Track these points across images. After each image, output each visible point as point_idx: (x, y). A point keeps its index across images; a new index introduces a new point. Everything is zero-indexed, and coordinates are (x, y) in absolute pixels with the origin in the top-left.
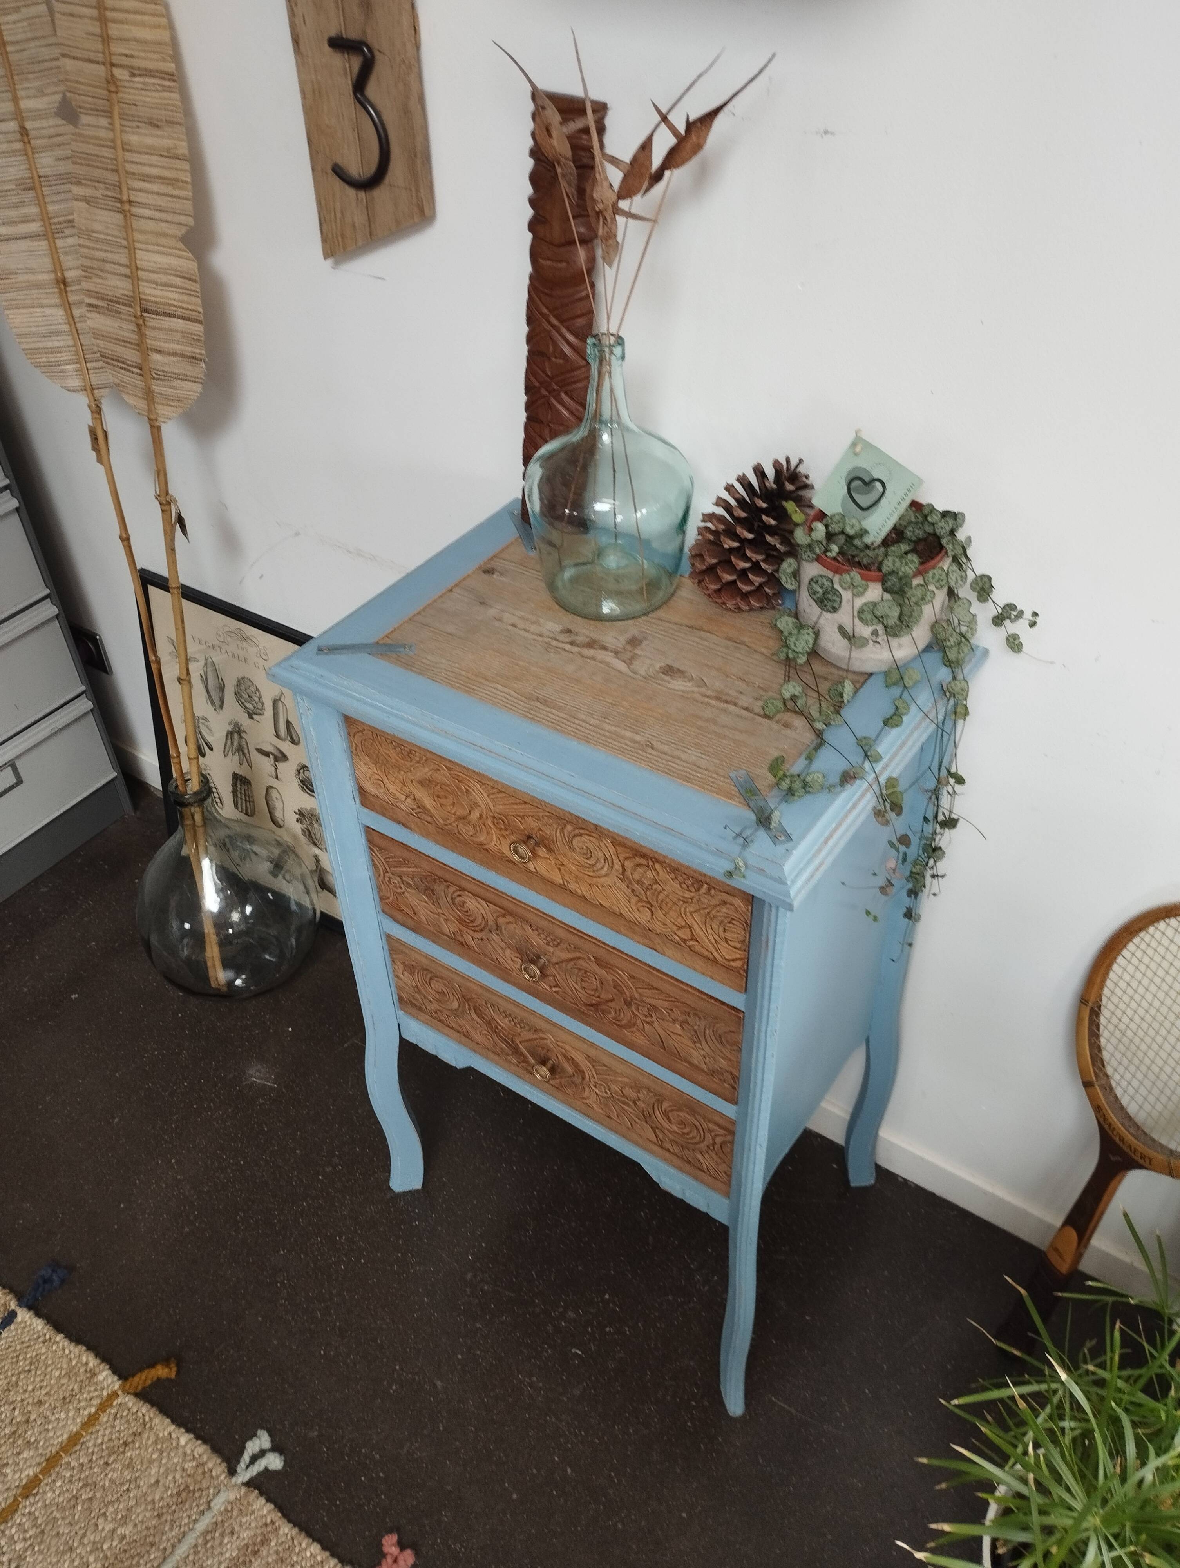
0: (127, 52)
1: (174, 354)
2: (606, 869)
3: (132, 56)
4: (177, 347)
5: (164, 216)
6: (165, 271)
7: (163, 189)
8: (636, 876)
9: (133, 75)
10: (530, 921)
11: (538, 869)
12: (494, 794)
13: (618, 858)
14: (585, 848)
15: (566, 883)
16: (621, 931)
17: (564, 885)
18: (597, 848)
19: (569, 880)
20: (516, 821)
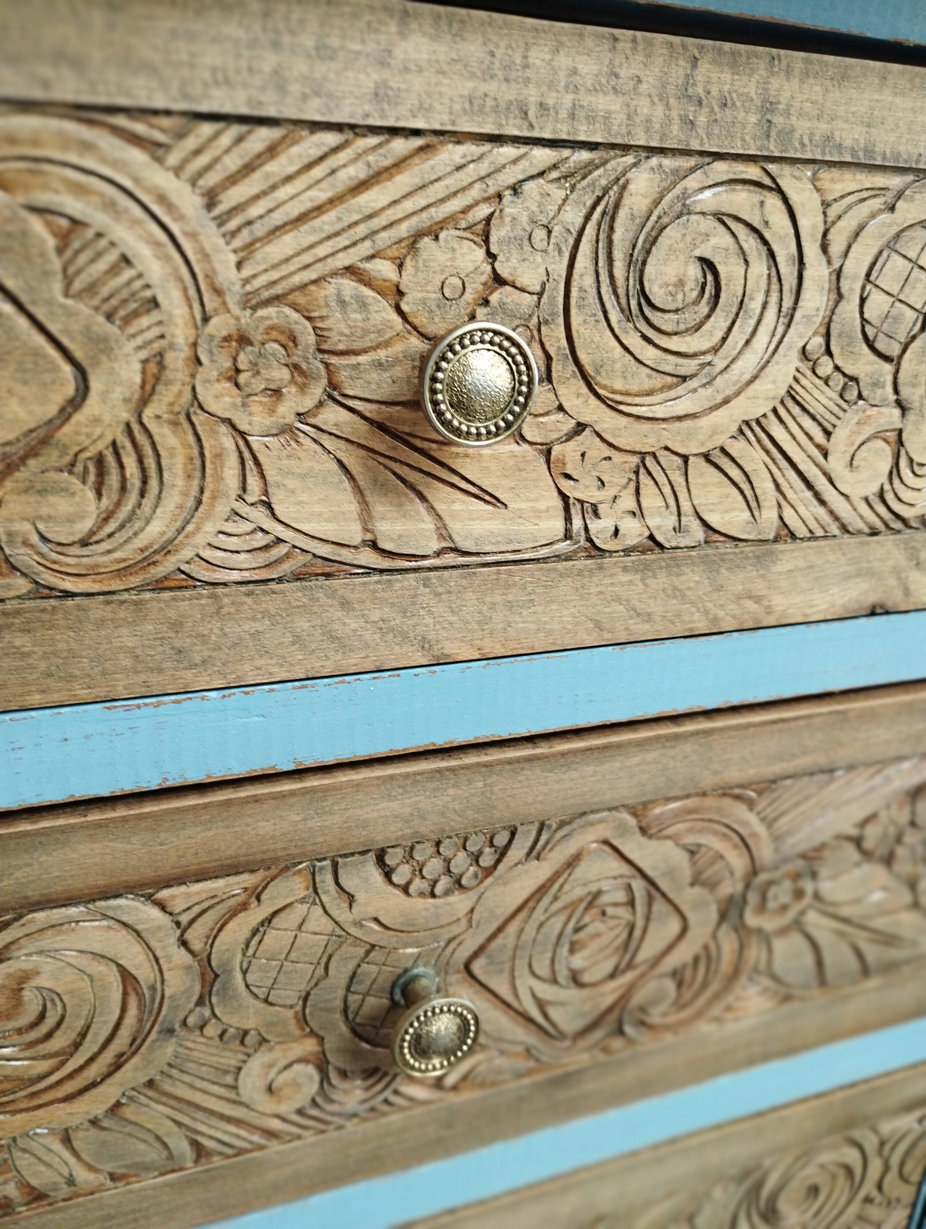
10: (380, 839)
11: (454, 526)
12: (248, 169)
13: (825, 248)
14: (694, 271)
15: (577, 523)
16: (769, 611)
17: (568, 535)
18: (750, 243)
19: (592, 494)
20: (363, 305)
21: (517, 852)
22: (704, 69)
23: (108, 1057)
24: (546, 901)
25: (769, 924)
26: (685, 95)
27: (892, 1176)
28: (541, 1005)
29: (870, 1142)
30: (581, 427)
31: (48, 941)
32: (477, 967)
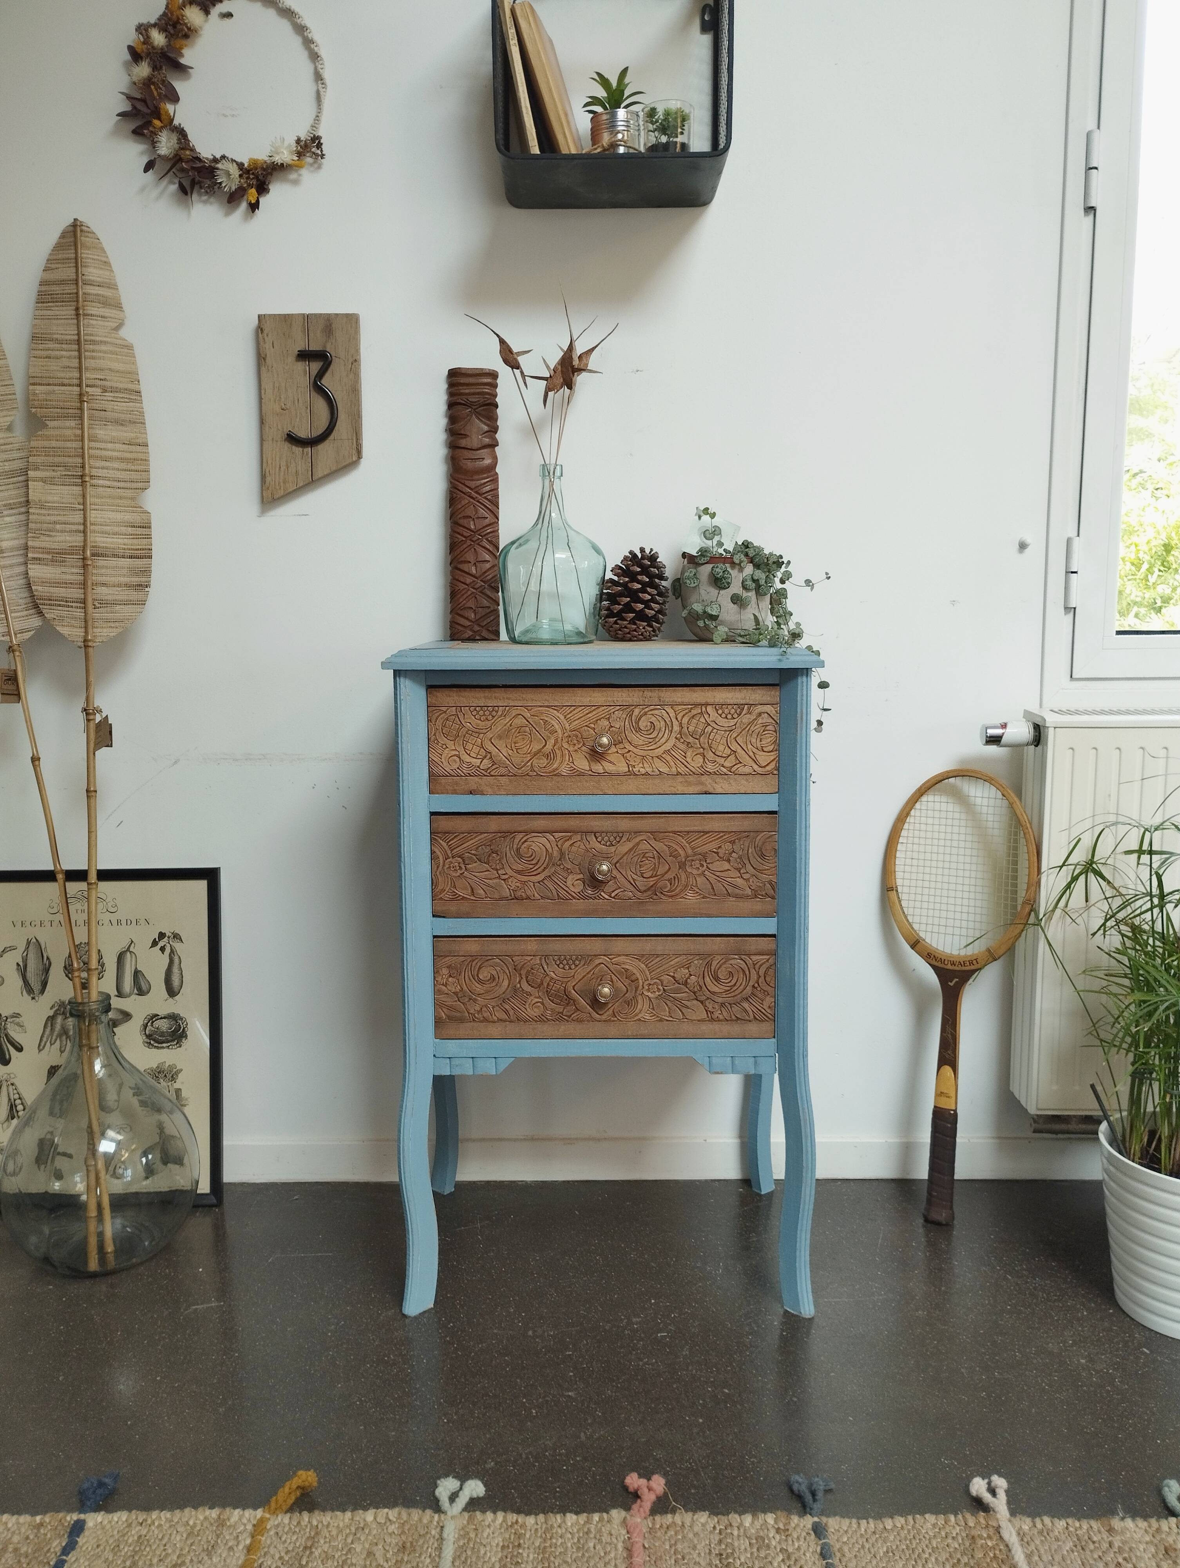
0: (102, 377)
1: (119, 585)
2: (666, 735)
3: (105, 380)
4: (124, 580)
5: (122, 484)
6: (119, 524)
7: (123, 466)
8: (691, 729)
9: (105, 391)
10: (595, 830)
11: (606, 768)
12: (571, 712)
13: (677, 719)
14: (649, 724)
15: (631, 769)
16: (678, 790)
17: (629, 771)
18: (660, 719)
19: (634, 764)
20: (588, 731)
21: (624, 839)
22: (645, 693)
23: (542, 868)
24: (632, 852)
25: (695, 872)
26: (642, 696)
27: (761, 980)
28: (634, 880)
29: (749, 962)
30: (629, 751)
31: (535, 839)
32: (617, 865)
